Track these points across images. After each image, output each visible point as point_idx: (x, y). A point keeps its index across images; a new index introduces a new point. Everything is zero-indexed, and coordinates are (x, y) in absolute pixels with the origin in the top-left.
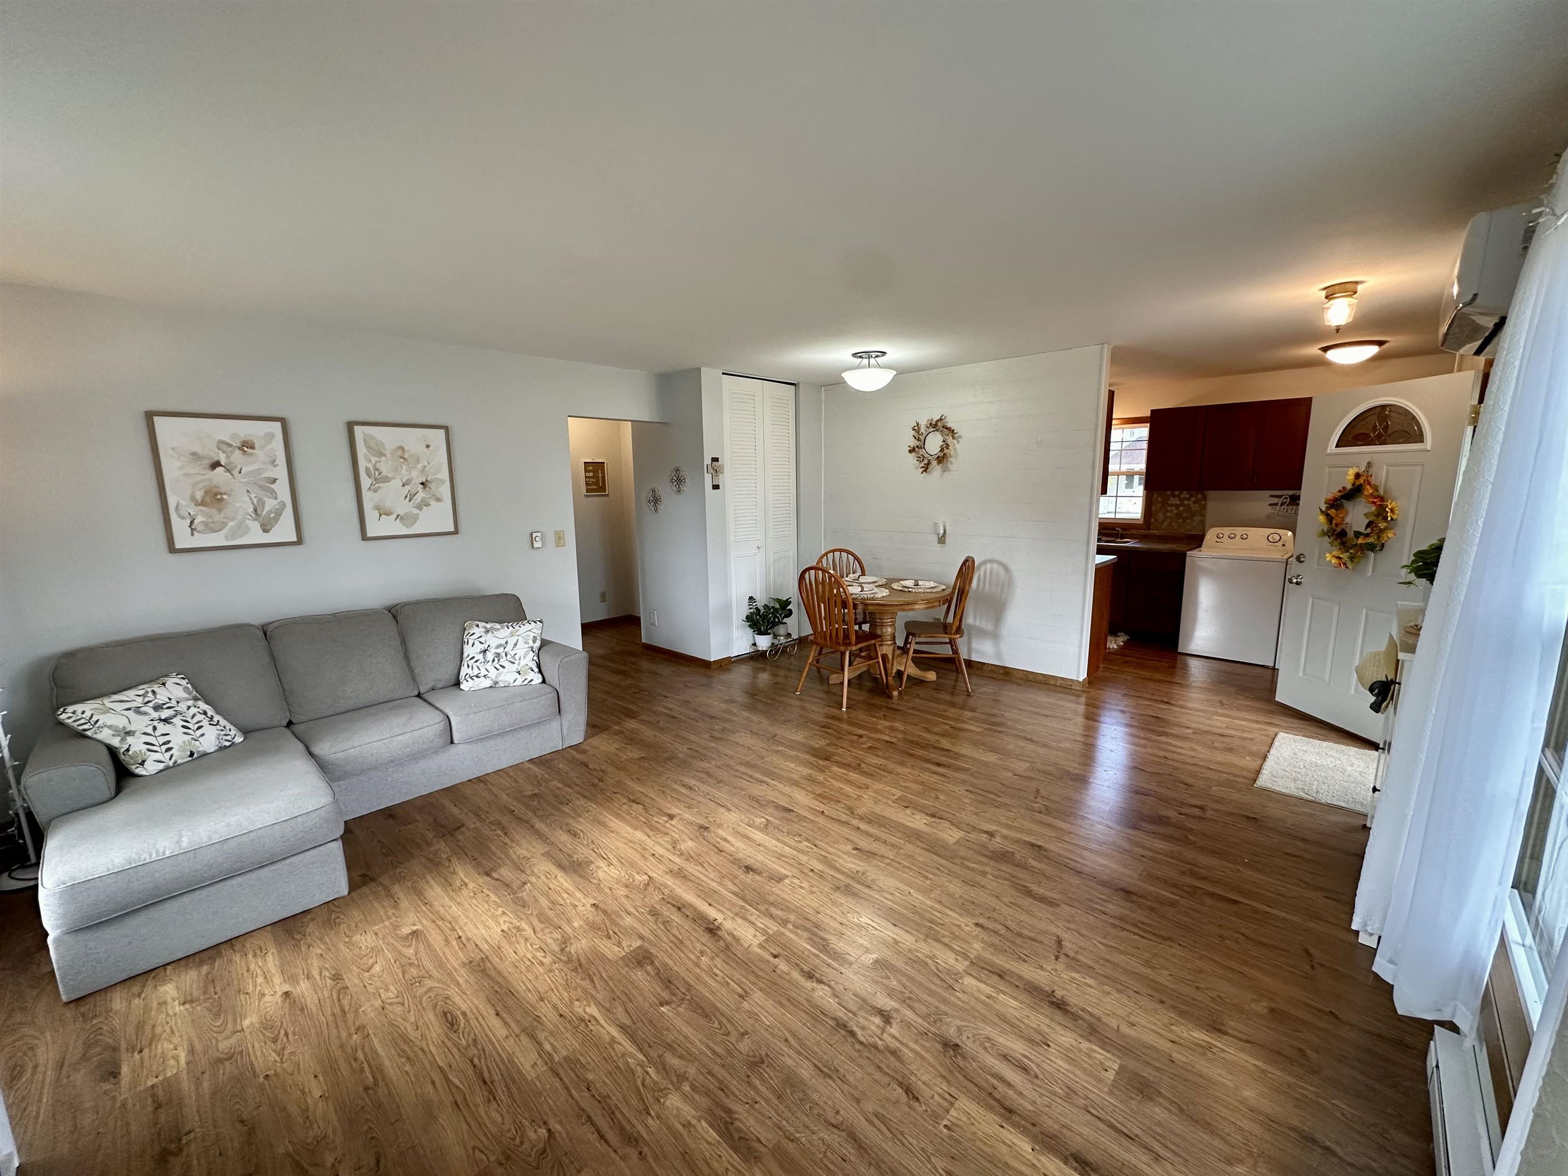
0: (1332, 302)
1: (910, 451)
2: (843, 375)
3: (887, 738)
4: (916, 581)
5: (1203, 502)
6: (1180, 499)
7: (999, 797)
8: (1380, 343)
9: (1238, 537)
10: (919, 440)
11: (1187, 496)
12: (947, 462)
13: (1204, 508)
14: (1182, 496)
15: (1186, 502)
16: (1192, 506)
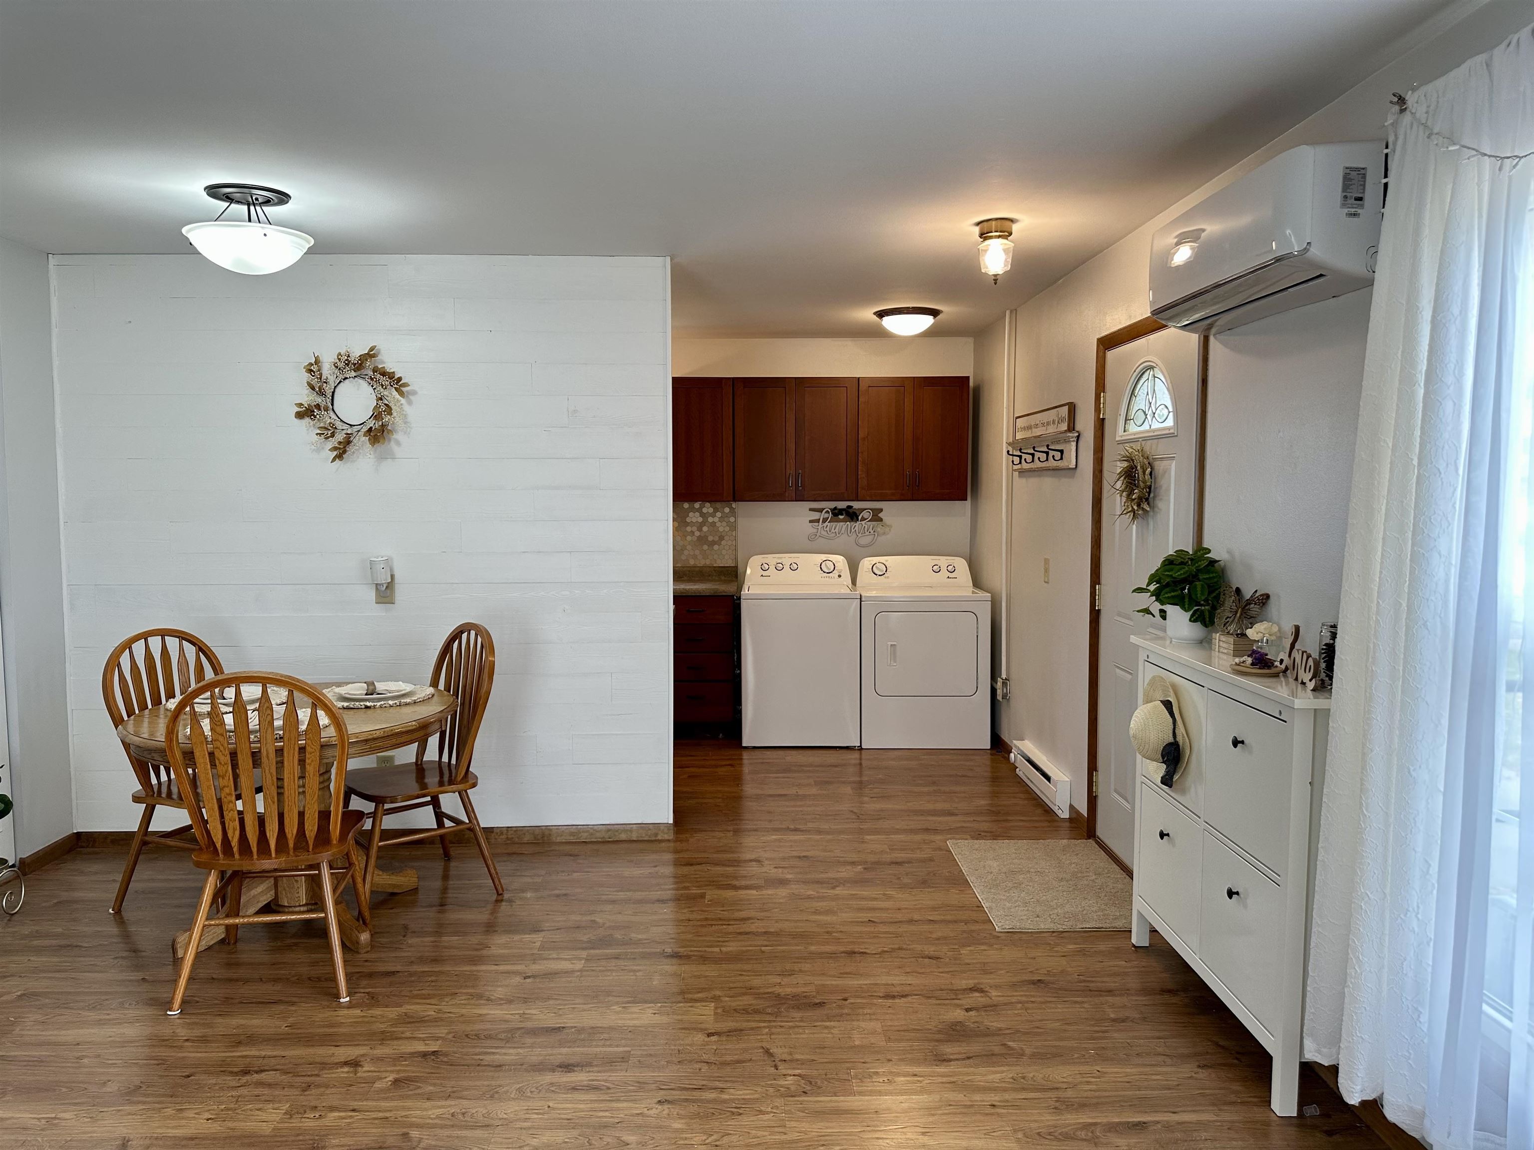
0: (988, 242)
1: (300, 415)
2: (184, 230)
3: (421, 1047)
4: (370, 684)
5: (732, 519)
6: (703, 515)
7: (722, 1090)
8: (934, 313)
9: (787, 567)
10: (321, 393)
11: (711, 510)
12: (390, 440)
13: (734, 527)
14: (705, 510)
15: (710, 520)
16: (718, 524)
